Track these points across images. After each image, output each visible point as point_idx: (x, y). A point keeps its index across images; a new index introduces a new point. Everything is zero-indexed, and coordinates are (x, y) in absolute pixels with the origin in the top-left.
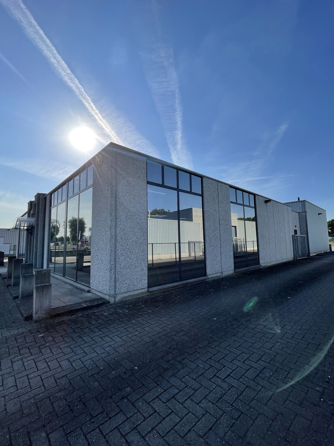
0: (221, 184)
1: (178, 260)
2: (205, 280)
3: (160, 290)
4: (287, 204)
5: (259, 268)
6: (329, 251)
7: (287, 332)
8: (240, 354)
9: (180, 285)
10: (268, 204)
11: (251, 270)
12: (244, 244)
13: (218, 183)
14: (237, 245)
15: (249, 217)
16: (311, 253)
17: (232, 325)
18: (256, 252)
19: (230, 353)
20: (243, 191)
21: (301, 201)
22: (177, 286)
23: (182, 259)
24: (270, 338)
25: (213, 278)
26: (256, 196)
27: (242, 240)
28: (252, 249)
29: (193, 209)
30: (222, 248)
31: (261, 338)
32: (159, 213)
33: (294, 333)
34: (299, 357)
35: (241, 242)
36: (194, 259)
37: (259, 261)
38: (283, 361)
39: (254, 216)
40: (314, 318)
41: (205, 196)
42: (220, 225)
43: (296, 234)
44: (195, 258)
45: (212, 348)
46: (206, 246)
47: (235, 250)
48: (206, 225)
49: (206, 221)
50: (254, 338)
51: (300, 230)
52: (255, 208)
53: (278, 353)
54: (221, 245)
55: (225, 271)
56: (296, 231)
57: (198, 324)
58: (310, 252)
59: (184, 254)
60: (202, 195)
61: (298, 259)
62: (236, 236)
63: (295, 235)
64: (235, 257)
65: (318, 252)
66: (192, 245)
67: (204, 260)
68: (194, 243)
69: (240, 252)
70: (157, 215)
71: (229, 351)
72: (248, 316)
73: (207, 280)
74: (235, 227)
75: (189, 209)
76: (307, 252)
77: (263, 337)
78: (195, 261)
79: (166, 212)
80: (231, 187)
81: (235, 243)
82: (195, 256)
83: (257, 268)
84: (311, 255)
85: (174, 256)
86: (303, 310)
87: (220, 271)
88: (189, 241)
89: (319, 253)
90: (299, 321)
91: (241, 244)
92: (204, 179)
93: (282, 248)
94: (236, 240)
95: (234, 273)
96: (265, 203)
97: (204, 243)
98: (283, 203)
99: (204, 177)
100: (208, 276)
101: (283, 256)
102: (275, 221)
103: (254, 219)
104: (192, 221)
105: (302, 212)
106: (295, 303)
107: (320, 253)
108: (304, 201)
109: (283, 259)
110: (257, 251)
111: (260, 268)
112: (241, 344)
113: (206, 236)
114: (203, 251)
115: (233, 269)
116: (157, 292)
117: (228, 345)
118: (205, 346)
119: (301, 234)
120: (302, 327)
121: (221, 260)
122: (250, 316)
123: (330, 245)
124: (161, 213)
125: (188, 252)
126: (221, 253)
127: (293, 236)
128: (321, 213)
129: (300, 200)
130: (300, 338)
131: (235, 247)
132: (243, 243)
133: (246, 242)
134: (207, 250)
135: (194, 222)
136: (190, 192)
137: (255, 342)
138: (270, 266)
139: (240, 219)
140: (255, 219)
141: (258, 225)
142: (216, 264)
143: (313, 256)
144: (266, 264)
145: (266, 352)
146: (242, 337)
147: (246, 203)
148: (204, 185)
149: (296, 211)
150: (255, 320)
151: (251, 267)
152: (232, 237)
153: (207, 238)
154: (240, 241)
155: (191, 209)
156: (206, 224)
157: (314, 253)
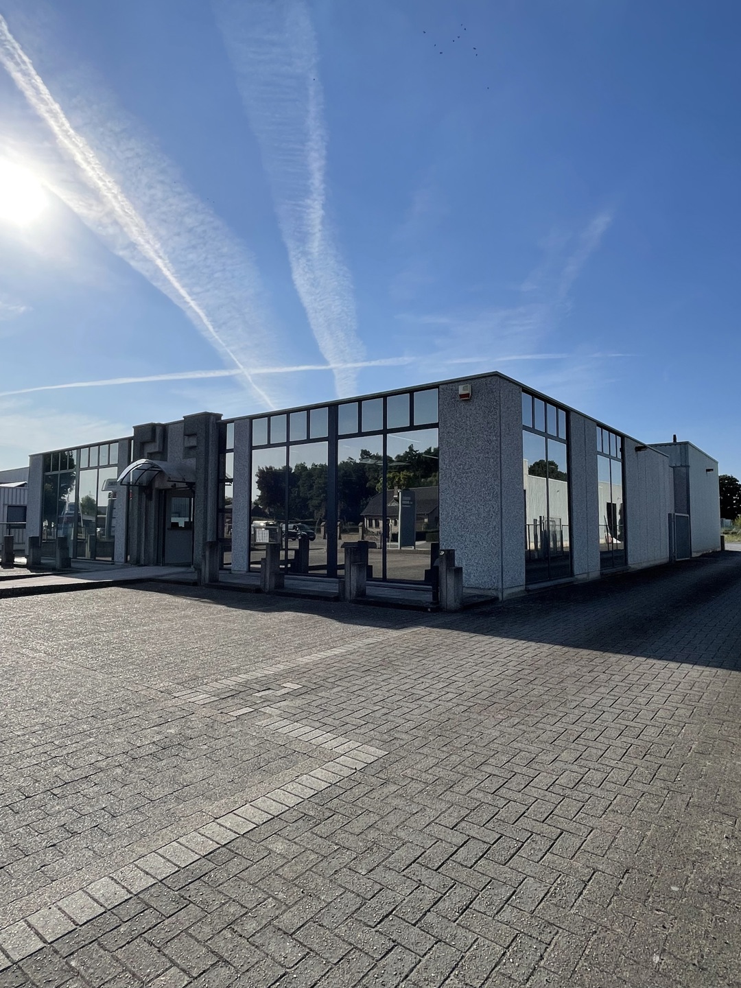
0: (589, 421)
6: (719, 549)
10: (640, 452)
13: (585, 419)
21: (680, 444)
25: (581, 580)
26: (625, 438)
30: (589, 532)
37: (626, 560)
42: (586, 494)
51: (675, 504)
52: (623, 460)
54: (588, 527)
55: (591, 571)
58: (693, 550)
60: (567, 442)
61: (675, 560)
63: (674, 514)
76: (688, 550)
84: (694, 555)
87: (587, 571)
89: (705, 552)
92: (571, 416)
93: (655, 537)
95: (601, 576)
96: (636, 451)
100: (576, 576)
102: (647, 485)
105: (681, 466)
108: (686, 444)
111: (629, 571)
113: (574, 511)
115: (600, 568)
121: (588, 552)
123: (722, 538)
126: (587, 541)
127: (670, 515)
128: (711, 468)
129: (677, 441)
134: (574, 534)
136: (557, 438)
141: (627, 493)
142: (583, 559)
143: (697, 557)
144: (635, 566)
148: (571, 425)
149: (669, 464)
151: (619, 569)
153: (574, 515)
157: (697, 552)
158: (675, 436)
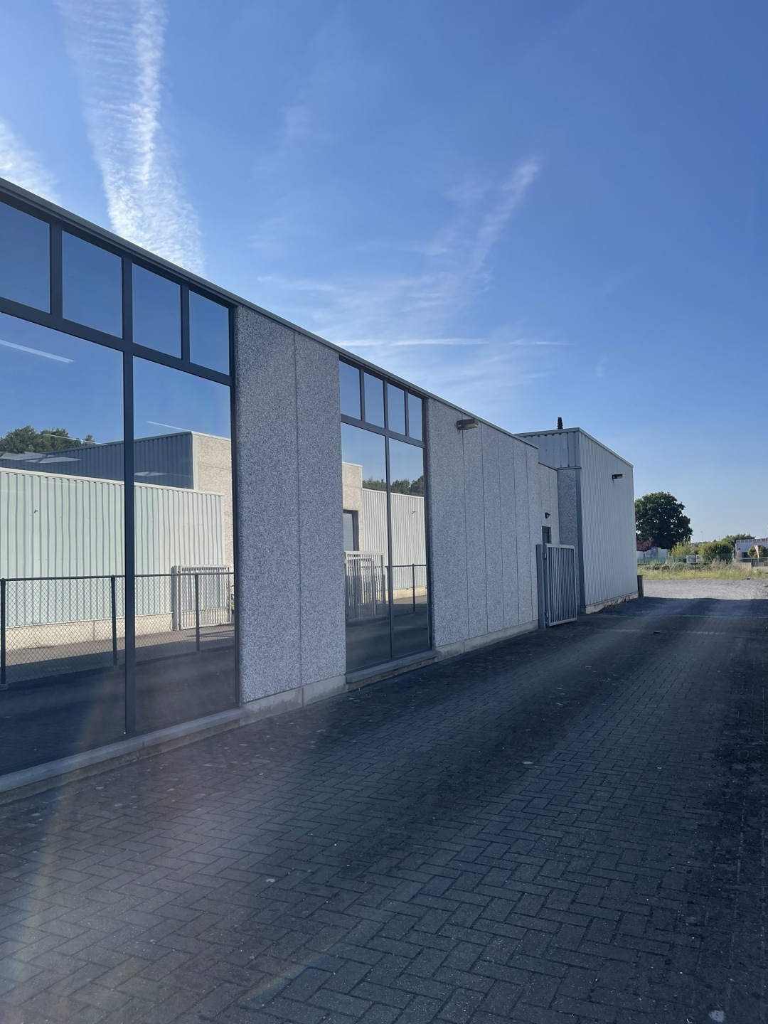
0: (310, 344)
1: (121, 646)
2: (236, 721)
3: (32, 785)
4: (525, 438)
5: (431, 662)
6: (636, 596)
7: (524, 893)
8: (364, 1015)
9: (129, 754)
10: (468, 433)
11: (406, 670)
12: (383, 577)
13: (298, 338)
14: (357, 579)
15: (400, 480)
16: (590, 605)
17: (335, 895)
18: (421, 605)
19: (327, 1015)
20: (388, 379)
21: (567, 432)
22: (112, 759)
23: (138, 644)
24: (468, 924)
25: (268, 710)
26: (430, 401)
27: (377, 563)
28: (409, 593)
29: (197, 438)
30: (306, 594)
31: (439, 930)
32: (43, 446)
33: (547, 890)
34: (563, 978)
35: (374, 568)
36: (194, 639)
37: (432, 638)
38: (514, 1007)
39: (420, 473)
40: (601, 827)
41: (244, 386)
42: (299, 505)
43: (549, 541)
44: (198, 635)
45: (255, 1011)
46: (245, 587)
47: (351, 600)
48: (245, 504)
49: (244, 487)
50: (414, 937)
51: (560, 528)
52: (425, 444)
53: (496, 980)
54: (303, 581)
55: (312, 680)
56: (546, 531)
57: (198, 914)
58: (587, 603)
59: (150, 621)
60: (231, 381)
61: (551, 624)
62: (356, 547)
63: (544, 546)
64: (349, 625)
65: (607, 600)
66: (186, 583)
67: (232, 643)
68: (196, 576)
69: (366, 607)
70: (28, 456)
71: (324, 1009)
72: (394, 849)
73: (242, 723)
74: (354, 514)
75: (176, 436)
76: (578, 602)
77: (447, 926)
78: (198, 649)
79: (77, 443)
80: (347, 358)
81: (350, 573)
82: (198, 627)
83: (423, 664)
84: (589, 610)
85: (104, 631)
86: (570, 801)
87: (295, 684)
88: (173, 569)
89: (610, 603)
90: (558, 845)
91: (373, 577)
92: (242, 316)
93: (505, 588)
94: (356, 563)
95: (347, 686)
96: (459, 429)
97: (237, 573)
98: (513, 432)
99: (243, 305)
100: (249, 706)
101: (507, 618)
102: (485, 496)
103: (417, 488)
104: (188, 483)
105: (569, 467)
106: (547, 781)
107: (614, 603)
108: (576, 431)
109: (508, 625)
110: (425, 600)
111: (436, 660)
112: (370, 972)
113: (246, 546)
114: (232, 606)
115: (343, 670)
116: (16, 798)
117: (319, 983)
118: (227, 1008)
119: (561, 543)
120: (569, 863)
121: (300, 638)
122: (402, 849)
123: (640, 578)
124: (53, 446)
125: (169, 609)
126: (300, 614)
127: (537, 546)
128: (620, 474)
129: (564, 428)
130: (565, 909)
131: (353, 587)
132: (378, 572)
133: (390, 568)
134: (246, 603)
135: (196, 489)
136: (183, 364)
137: (419, 953)
138: (468, 653)
139: (370, 485)
140: (422, 488)
141: (434, 508)
142: (281, 658)
143: (595, 613)
144: (454, 648)
145: (458, 983)
146: (372, 939)
147: (397, 426)
148: (240, 338)
149: (551, 465)
150: (420, 861)
151: (407, 661)
152: (342, 550)
153: (246, 555)
154: (369, 564)
155: (188, 436)
156: (246, 501)
157: (595, 605)
158: (560, 420)
